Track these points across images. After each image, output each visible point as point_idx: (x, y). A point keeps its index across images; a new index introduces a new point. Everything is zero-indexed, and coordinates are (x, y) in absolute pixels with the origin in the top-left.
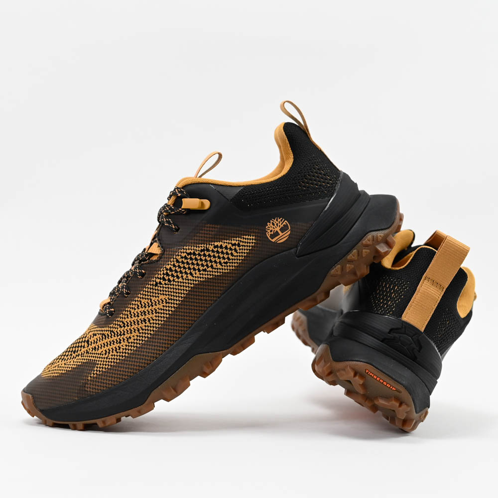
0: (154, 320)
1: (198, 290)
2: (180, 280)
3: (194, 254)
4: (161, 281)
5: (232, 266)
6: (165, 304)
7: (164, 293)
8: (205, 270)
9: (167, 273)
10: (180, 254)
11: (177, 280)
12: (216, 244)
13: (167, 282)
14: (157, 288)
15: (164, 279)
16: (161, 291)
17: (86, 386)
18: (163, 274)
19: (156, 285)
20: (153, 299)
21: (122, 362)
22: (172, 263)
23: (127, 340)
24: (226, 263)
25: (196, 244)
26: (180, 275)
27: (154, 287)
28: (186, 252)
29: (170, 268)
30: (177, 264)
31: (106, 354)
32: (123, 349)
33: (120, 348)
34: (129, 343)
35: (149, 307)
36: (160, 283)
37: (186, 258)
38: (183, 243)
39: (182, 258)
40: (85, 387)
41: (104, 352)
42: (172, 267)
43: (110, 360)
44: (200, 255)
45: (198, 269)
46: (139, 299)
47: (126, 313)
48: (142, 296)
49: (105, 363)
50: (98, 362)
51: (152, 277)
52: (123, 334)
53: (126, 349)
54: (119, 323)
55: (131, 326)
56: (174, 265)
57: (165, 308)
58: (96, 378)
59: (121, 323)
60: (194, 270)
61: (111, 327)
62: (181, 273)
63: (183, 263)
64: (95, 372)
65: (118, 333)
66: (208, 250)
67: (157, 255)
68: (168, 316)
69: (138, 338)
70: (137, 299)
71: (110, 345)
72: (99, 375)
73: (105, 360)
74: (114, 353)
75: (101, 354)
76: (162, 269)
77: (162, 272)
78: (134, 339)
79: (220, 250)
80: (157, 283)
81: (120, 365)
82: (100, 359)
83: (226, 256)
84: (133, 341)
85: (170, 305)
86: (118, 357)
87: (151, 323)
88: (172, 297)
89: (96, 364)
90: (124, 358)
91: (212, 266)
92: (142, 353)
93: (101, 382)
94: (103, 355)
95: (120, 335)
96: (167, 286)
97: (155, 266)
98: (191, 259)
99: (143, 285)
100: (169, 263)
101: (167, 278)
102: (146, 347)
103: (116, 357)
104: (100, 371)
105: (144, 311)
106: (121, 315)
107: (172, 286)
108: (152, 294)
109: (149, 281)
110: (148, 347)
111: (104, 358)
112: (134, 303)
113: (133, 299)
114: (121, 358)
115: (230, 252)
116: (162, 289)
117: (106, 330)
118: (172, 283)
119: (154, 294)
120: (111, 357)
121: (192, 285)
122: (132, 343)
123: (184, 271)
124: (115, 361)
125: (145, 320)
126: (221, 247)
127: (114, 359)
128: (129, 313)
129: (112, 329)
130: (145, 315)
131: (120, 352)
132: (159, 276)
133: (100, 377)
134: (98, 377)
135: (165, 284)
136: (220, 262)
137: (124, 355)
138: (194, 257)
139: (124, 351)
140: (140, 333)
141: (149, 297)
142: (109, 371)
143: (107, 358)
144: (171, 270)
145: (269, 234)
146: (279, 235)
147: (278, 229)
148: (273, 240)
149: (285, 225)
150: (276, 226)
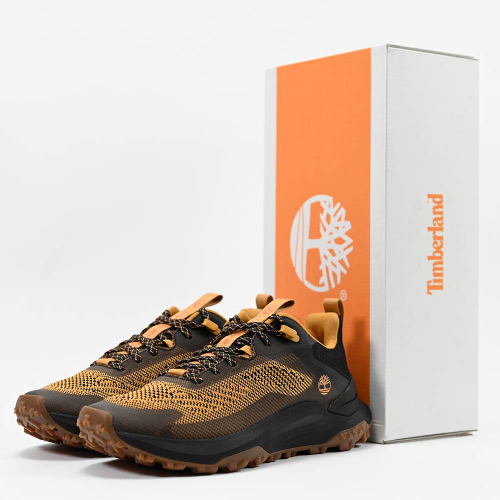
0: (237, 403)
1: (272, 397)
2: (263, 383)
3: (277, 369)
4: (250, 376)
5: (294, 393)
6: (247, 395)
7: (250, 386)
8: (279, 386)
9: (255, 372)
10: (268, 363)
11: (260, 382)
12: (293, 371)
14: (245, 380)
15: (252, 377)
16: (247, 384)
17: (172, 428)
18: (253, 372)
19: (245, 377)
20: (241, 387)
21: (206, 423)
22: (261, 368)
23: (213, 408)
24: (293, 388)
25: (281, 363)
26: (264, 380)
27: (243, 378)
28: (273, 365)
29: (259, 370)
30: (264, 370)
31: (192, 410)
32: (209, 413)
33: (206, 411)
34: (214, 411)
35: (236, 391)
36: (248, 377)
37: (271, 368)
38: (273, 357)
39: (269, 367)
40: (170, 428)
41: (190, 408)
42: (260, 370)
43: (196, 417)
44: (280, 372)
45: (276, 382)
46: (229, 381)
47: (215, 387)
48: (231, 380)
49: (191, 417)
50: (184, 414)
51: (242, 370)
52: (211, 402)
53: (211, 414)
54: (207, 392)
55: (218, 398)
56: (262, 369)
57: (247, 398)
58: (182, 425)
59: (209, 393)
60: (274, 381)
61: (199, 392)
62: (265, 378)
63: (268, 371)
64: (182, 421)
65: (205, 399)
66: (286, 372)
67: (249, 355)
68: (247, 405)
69: (222, 411)
70: (226, 380)
71: (197, 405)
72: (185, 424)
73: (191, 415)
74: (200, 413)
75: (187, 409)
76: (252, 368)
77: (252, 370)
78: (219, 410)
79: (293, 377)
80: (246, 376)
81: (204, 425)
82: (187, 413)
83: (294, 384)
84: (218, 411)
85: (251, 398)
86: (204, 418)
87: (234, 404)
88: (254, 393)
89: (182, 415)
90: (208, 420)
91: (284, 385)
92: (223, 424)
93: (185, 431)
94: (189, 410)
95: (207, 401)
96: (253, 382)
97: (246, 363)
98: (274, 372)
99: (233, 373)
100: (259, 366)
101: (254, 376)
102: (227, 420)
103: (201, 417)
104: (186, 422)
105: (231, 392)
106: (210, 387)
107: (256, 385)
108: (240, 382)
109: (239, 372)
110: (228, 421)
111: (191, 413)
112: (224, 382)
113: (222, 379)
114: (206, 419)
115: (297, 382)
116: (249, 382)
117: (193, 392)
118: (257, 382)
119: (242, 384)
120: (197, 415)
121: (269, 392)
122: (216, 412)
123: (267, 378)
124: (201, 419)
125: (230, 400)
126: (294, 375)
127: (200, 418)
128: (218, 388)
129: (200, 394)
130: (232, 396)
131: (206, 415)
132: (249, 372)
133: (186, 426)
134: (184, 425)
135: (252, 380)
136: (290, 386)
137: (209, 418)
138: (276, 372)
139: (209, 415)
140: (224, 408)
141: (238, 384)
142: (194, 425)
143: (193, 414)
144: (259, 372)
145: (319, 384)
146: (324, 388)
147: (325, 384)
148: (320, 390)
149: (329, 384)
150: (324, 380)
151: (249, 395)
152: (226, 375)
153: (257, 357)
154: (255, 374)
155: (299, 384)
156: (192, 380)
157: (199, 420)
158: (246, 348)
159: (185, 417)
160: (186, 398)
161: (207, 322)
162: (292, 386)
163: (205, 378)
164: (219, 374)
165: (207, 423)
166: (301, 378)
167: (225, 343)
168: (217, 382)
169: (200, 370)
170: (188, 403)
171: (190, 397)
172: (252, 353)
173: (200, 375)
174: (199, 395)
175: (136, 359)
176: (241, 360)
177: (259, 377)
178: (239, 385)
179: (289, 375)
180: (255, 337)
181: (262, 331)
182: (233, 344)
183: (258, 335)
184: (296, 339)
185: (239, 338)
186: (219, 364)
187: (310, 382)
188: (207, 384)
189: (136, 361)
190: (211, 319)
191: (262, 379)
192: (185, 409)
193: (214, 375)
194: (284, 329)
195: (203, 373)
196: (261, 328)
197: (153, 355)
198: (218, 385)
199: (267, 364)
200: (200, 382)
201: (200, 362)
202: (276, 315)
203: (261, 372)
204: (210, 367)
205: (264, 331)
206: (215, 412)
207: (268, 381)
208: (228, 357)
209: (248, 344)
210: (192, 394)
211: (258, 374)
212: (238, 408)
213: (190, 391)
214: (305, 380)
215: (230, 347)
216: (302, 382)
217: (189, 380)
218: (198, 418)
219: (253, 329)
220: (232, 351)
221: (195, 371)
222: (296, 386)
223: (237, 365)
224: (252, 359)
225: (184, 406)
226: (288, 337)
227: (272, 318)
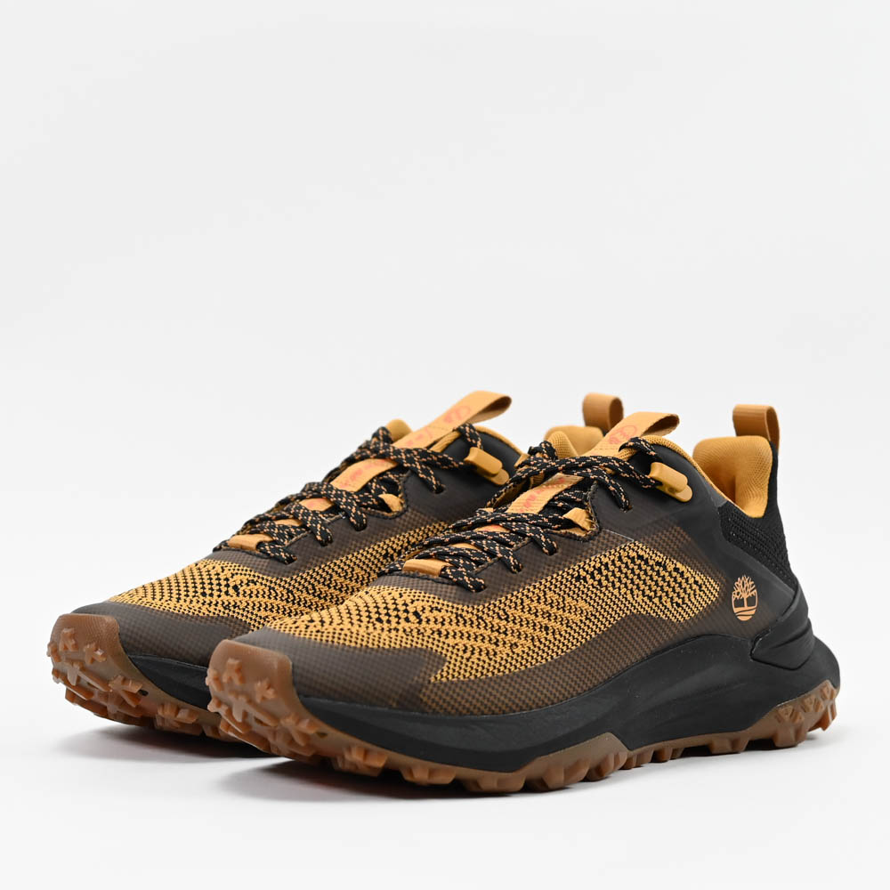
0: (561, 635)
1: (634, 623)
2: (616, 592)
3: (646, 562)
4: (588, 577)
5: (680, 616)
6: (583, 618)
7: (588, 599)
8: (650, 598)
9: (600, 568)
10: (627, 548)
11: (611, 589)
12: (679, 565)
13: (596, 583)
14: (578, 584)
15: (593, 577)
16: (583, 593)
17: (424, 690)
18: (594, 567)
19: (578, 578)
20: (569, 600)
22: (612, 557)
23: (511, 646)
24: (678, 605)
25: (655, 547)
26: (618, 585)
27: (573, 580)
28: (637, 552)
29: (607, 564)
30: (618, 564)
31: (465, 651)
32: (502, 659)
33: (495, 654)
34: (513, 653)
35: (558, 609)
36: (585, 579)
37: (633, 559)
38: (636, 534)
39: (628, 557)
40: (420, 691)
41: (461, 647)
42: (610, 563)
43: (475, 666)
44: (652, 569)
45: (643, 591)
46: (542, 587)
47: (514, 599)
48: (548, 584)
49: (463, 666)
50: (448, 659)
51: (570, 563)
52: (505, 633)
53: (506, 661)
54: (496, 610)
55: (521, 625)
56: (613, 561)
57: (582, 625)
58: (445, 685)
59: (501, 613)
60: (638, 588)
61: (478, 610)
62: (620, 581)
63: (627, 567)
64: (445, 674)
65: (493, 626)
66: (665, 569)
67: (583, 529)
68: (583, 641)
69: (531, 653)
70: (537, 585)
71: (475, 639)
72: (452, 682)
73: (464, 661)
74: (484, 657)
75: (454, 647)
76: (593, 558)
77: (592, 564)
78: (523, 652)
79: (679, 579)
80: (579, 576)
81: (492, 684)
82: (454, 656)
83: (682, 595)
84: (521, 653)
85: (591, 625)
86: (491, 669)
87: (555, 639)
88: (597, 614)
89: (445, 661)
90: (501, 674)
91: (660, 598)
92: (533, 683)
93: (452, 697)
94: (458, 650)
95: (498, 631)
96: (594, 590)
97: (577, 546)
98: (640, 568)
99: (551, 568)
100: (607, 554)
101: (598, 577)
102: (540, 674)
103: (486, 666)
104: (453, 676)
105: (548, 612)
106: (503, 599)
107: (602, 596)
108: (567, 590)
109: (565, 566)
110: (544, 676)
111: (462, 658)
112: (533, 589)
113: (528, 581)
114: (496, 671)
115: (689, 591)
116: (585, 590)
117: (467, 611)
118: (603, 589)
119: (571, 593)
120: (476, 661)
121: (628, 612)
122: (518, 655)
123: (624, 580)
124: (485, 671)
125: (547, 628)
126: (682, 574)
127: (483, 668)
128: (519, 601)
129: (480, 614)
130: (550, 620)
131: (496, 662)
132: (587, 567)
133: (453, 687)
134: (449, 684)
135: (592, 585)
136: (672, 598)
137: (502, 669)
138: (644, 567)
139: (503, 662)
140: (535, 646)
141: (562, 593)
142: (471, 684)
143: (468, 660)
144: (607, 568)
145: (734, 597)
146: (743, 606)
147: (745, 596)
148: (736, 610)
149: (753, 597)
150: (744, 588)
151: (587, 619)
152: (535, 574)
153: (602, 534)
154: (600, 573)
155: (692, 596)
156: (461, 585)
157: (482, 673)
158: (576, 514)
159: (452, 666)
160: (450, 623)
161: (476, 455)
162: (676, 599)
163: (490, 581)
164: (519, 570)
165: (498, 681)
166: (696, 582)
167: (527, 505)
168: (516, 587)
169: (478, 563)
170: (455, 634)
171: (458, 621)
172: (592, 526)
173: (477, 573)
174: (478, 617)
175: (319, 538)
176: (567, 541)
177: (607, 579)
178: (566, 596)
179: (670, 575)
180: (596, 489)
181: (610, 476)
182: (546, 507)
183: (603, 485)
184: (686, 494)
185: (560, 493)
186: (518, 549)
187: (714, 592)
188: (495, 593)
189: (319, 541)
190: (487, 448)
191: (613, 582)
192: (450, 649)
193: (510, 574)
194: (659, 471)
195: (484, 569)
196: (608, 470)
197: (357, 529)
198: (520, 595)
199: (625, 550)
200: (478, 588)
201: (475, 545)
202: (639, 441)
203: (611, 568)
204: (500, 555)
205: (615, 475)
206: (515, 656)
207: (626, 587)
208: (539, 533)
209: (581, 505)
210: (464, 614)
211: (605, 572)
212: (565, 648)
213: (458, 609)
214: (704, 588)
215: (540, 513)
216: (698, 592)
217: (453, 585)
218: (480, 669)
219: (589, 470)
220: (546, 520)
221: (465, 566)
222: (687, 601)
223: (560, 550)
224: (591, 538)
225: (447, 641)
226: (667, 491)
227: (630, 447)
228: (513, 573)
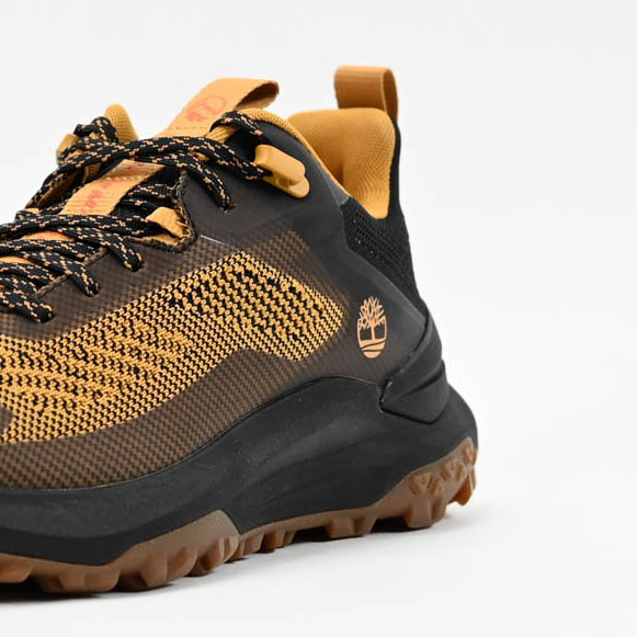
0: (155, 380)
1: (245, 362)
2: (220, 320)
3: (256, 281)
4: (185, 300)
5: (298, 352)
6: (182, 356)
7: (186, 330)
8: (261, 328)
9: (199, 288)
10: (232, 261)
11: (213, 316)
12: (296, 284)
13: (195, 308)
14: (172, 310)
15: (191, 301)
16: (180, 322)
18: (192, 286)
19: (172, 303)
20: (162, 331)
21: (79, 442)
22: (214, 274)
23: (94, 395)
24: (295, 337)
25: (265, 259)
26: (222, 310)
27: (167, 305)
28: (245, 267)
29: (207, 282)
30: (221, 282)
31: (35, 403)
32: (83, 412)
33: (74, 406)
34: (97, 404)
35: (150, 344)
36: (180, 302)
37: (239, 276)
38: (240, 241)
39: (233, 272)
41: (30, 397)
42: (211, 282)
43: (50, 422)
44: (264, 289)
45: (253, 318)
46: (128, 315)
47: (92, 331)
48: (135, 311)
49: (35, 423)
50: (15, 412)
51: (161, 282)
52: (84, 377)
53: (89, 414)
54: (71, 346)
55: (105, 367)
56: (215, 279)
57: (181, 365)
58: (15, 448)
59: (77, 350)
60: (247, 315)
61: (47, 347)
62: (224, 306)
63: (232, 286)
64: (13, 433)
65: (68, 368)
66: (279, 289)
67: (173, 236)
68: (183, 387)
69: (119, 403)
70: (121, 311)
71: (47, 385)
72: (23, 444)
73: (36, 416)
74: (60, 410)
75: (20, 398)
76: (190, 275)
77: (190, 282)
78: (109, 402)
79: (296, 303)
80: (174, 298)
81: (74, 446)
82: (22, 409)
83: (300, 324)
84: (106, 405)
85: (191, 365)
86: (71, 425)
87: (148, 384)
88: (198, 350)
89: (11, 416)
90: (83, 432)
91: (274, 327)
92: (124, 445)
93: (23, 465)
94: (27, 401)
95: (75, 374)
96: (194, 318)
97: (163, 259)
98: (248, 288)
99: (137, 289)
100: (207, 269)
101: (197, 300)
102: (132, 431)
103: (64, 421)
104: (24, 436)
105: (137, 348)
106: (79, 331)
107: (203, 325)
108: (159, 318)
109: (154, 286)
110: (138, 435)
111: (33, 411)
112: (115, 318)
113: (109, 307)
114: (77, 429)
115: (308, 318)
116: (182, 318)
117: (33, 348)
118: (205, 317)
119: (165, 323)
120: (51, 416)
121: (236, 348)
122: (103, 406)
123: (229, 305)
124: (63, 429)
125: (137, 370)
126: (299, 296)
127: (61, 424)
128: (99, 334)
129: (51, 352)
130: (140, 359)
131: (76, 416)
132: (182, 287)
133: (24, 450)
134: (19, 447)
135: (191, 311)
136: (287, 328)
137: (84, 425)
138: (253, 286)
139: (86, 417)
140: (123, 394)
141: (153, 322)
142: (46, 447)
143: (40, 414)
144: (208, 289)
145: (360, 326)
146: (370, 338)
147: (372, 325)
148: (362, 343)
149: (382, 326)
150: (371, 314)
151: (185, 357)
152: (116, 297)
153: (199, 242)
154: (200, 294)
155: (311, 325)
156: (21, 313)
157: (60, 432)
158: (163, 216)
159: (20, 422)
160: (12, 364)
162: (293, 330)
163: (59, 308)
164: (96, 292)
165: (81, 441)
166: (315, 306)
167: (91, 203)
168: (94, 315)
169: (39, 284)
170: (20, 379)
171: (23, 362)
172: (184, 231)
173: (40, 296)
174: (49, 357)
176: (154, 252)
177: (209, 303)
178: (158, 326)
179: (285, 297)
180: (186, 181)
181: (204, 164)
182: (118, 206)
183: (195, 177)
184: (301, 188)
185: (135, 188)
186: (91, 263)
187: (336, 319)
188: (68, 324)
191: (216, 307)
192: (16, 399)
193: (84, 298)
194: (268, 157)
195: (48, 291)
196: (201, 155)
198: (100, 326)
199: (229, 264)
200: (45, 317)
201: (29, 259)
202: (239, 116)
203: (213, 288)
204: (68, 272)
205: (211, 163)
206: (100, 408)
207: (232, 313)
208: (118, 242)
209: (168, 203)
210: (30, 352)
211: (205, 294)
212: (160, 397)
213: (20, 345)
214: (324, 314)
215: (111, 214)
216: (318, 320)
217: (8, 313)
218: (57, 426)
219: (174, 156)
220: (122, 224)
221: (21, 287)
222: (305, 332)
223: (146, 265)
224: (185, 248)
225: (10, 389)
226: (277, 183)
227: (228, 124)
228: (89, 296)
